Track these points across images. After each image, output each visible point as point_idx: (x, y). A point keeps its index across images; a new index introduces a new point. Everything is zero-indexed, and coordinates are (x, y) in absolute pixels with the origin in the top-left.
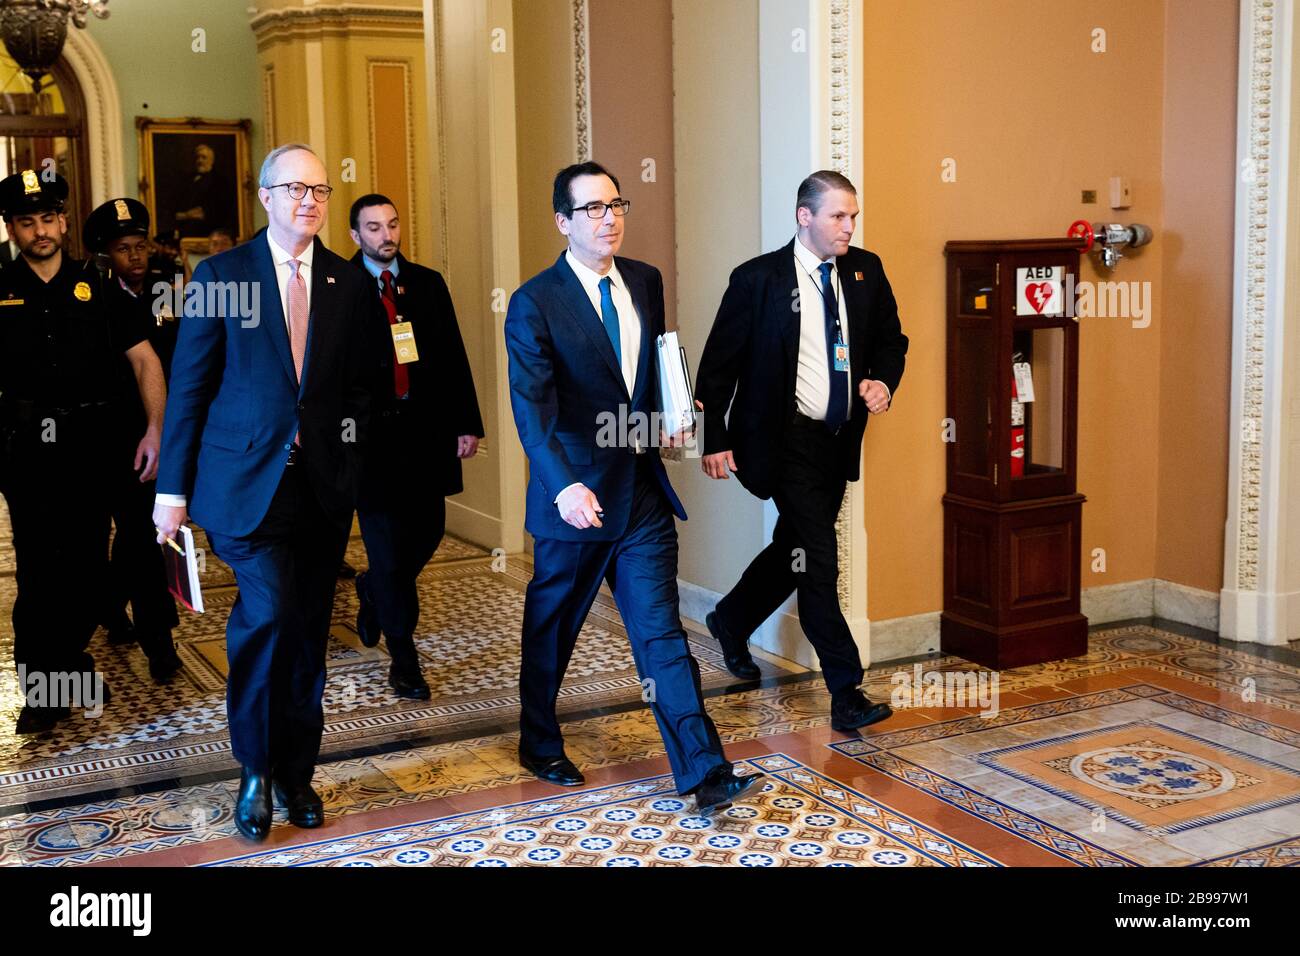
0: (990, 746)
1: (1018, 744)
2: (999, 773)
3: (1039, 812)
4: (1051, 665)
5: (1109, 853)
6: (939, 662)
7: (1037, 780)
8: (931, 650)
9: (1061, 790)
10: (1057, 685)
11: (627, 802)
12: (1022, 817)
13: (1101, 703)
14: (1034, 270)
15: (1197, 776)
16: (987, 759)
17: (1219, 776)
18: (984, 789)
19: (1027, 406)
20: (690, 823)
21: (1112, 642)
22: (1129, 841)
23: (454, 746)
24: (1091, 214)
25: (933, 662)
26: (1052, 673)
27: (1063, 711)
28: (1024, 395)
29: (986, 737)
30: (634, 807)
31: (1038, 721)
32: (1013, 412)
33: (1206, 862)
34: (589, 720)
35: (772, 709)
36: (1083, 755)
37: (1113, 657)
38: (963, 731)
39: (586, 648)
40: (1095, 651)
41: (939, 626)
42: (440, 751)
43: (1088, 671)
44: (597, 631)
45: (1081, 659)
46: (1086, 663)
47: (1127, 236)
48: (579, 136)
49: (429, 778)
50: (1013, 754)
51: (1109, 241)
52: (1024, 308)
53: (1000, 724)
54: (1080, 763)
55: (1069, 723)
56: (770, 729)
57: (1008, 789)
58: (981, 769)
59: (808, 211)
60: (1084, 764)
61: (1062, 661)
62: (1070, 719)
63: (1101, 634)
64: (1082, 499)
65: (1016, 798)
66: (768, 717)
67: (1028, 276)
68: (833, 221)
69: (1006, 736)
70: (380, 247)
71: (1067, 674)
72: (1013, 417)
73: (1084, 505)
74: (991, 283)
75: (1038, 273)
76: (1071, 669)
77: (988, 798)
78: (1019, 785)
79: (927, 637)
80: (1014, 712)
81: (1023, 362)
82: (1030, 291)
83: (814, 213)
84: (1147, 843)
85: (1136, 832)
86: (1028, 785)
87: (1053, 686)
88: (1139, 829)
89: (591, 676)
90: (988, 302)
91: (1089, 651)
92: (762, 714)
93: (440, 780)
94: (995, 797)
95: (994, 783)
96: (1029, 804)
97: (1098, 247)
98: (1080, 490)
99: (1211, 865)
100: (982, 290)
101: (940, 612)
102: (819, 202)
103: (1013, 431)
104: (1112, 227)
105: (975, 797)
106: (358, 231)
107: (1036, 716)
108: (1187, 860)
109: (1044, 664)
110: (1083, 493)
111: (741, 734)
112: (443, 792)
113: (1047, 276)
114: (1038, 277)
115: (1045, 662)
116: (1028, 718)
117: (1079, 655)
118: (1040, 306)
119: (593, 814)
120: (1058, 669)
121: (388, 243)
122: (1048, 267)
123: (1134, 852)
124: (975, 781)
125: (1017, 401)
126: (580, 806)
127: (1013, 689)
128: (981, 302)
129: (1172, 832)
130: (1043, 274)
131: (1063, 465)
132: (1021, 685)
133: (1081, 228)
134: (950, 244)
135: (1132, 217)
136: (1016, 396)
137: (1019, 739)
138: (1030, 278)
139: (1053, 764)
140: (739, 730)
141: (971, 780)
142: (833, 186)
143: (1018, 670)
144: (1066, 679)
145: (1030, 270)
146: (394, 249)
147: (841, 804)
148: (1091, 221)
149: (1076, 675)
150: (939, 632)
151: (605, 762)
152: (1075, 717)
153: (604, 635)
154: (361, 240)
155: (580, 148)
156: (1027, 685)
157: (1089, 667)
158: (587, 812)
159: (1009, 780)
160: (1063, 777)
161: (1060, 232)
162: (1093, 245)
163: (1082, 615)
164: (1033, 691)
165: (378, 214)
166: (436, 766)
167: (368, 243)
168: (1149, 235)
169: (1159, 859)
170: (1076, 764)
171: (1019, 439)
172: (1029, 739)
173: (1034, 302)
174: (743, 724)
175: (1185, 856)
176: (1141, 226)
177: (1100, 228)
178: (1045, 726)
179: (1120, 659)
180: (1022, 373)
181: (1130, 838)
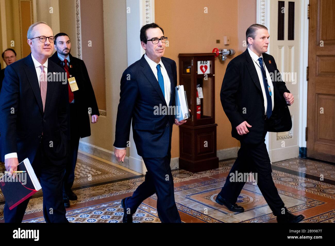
0: (189, 193)
1: (197, 192)
2: (191, 201)
3: (201, 210)
4: (209, 171)
5: (218, 220)
6: (178, 171)
7: (201, 202)
8: (176, 168)
9: (207, 204)
10: (210, 176)
11: (87, 212)
12: (196, 212)
13: (221, 181)
14: (202, 62)
15: (243, 199)
16: (188, 197)
17: (249, 199)
18: (186, 205)
19: (202, 100)
20: (104, 217)
21: (226, 165)
22: (223, 217)
23: (38, 199)
24: (219, 46)
25: (176, 171)
26: (208, 173)
27: (210, 183)
28: (200, 96)
29: (189, 191)
30: (88, 213)
31: (203, 186)
32: (197, 101)
33: (243, 222)
34: (78, 190)
35: (130, 185)
36: (214, 195)
37: (226, 168)
38: (183, 190)
39: (79, 170)
40: (221, 167)
41: (178, 161)
42: (34, 200)
43: (218, 172)
44: (83, 165)
45: (217, 169)
46: (218, 170)
47: (228, 53)
48: (77, 23)
49: (30, 208)
50: (195, 195)
51: (223, 54)
52: (200, 72)
53: (193, 187)
54: (213, 197)
55: (212, 186)
56: (129, 191)
57: (193, 205)
58: (186, 200)
59: (251, 38)
60: (214, 197)
61: (212, 170)
62: (212, 185)
63: (223, 163)
64: (217, 125)
65: (195, 207)
66: (129, 188)
67: (201, 63)
68: (261, 40)
69: (194, 191)
70: (64, 50)
71: (213, 173)
72: (197, 102)
73: (217, 127)
74: (190, 65)
75: (203, 62)
76: (214, 172)
77: (187, 207)
78: (196, 203)
79: (175, 164)
80: (197, 184)
81: (200, 87)
82: (201, 67)
83: (254, 38)
84: (228, 217)
85: (226, 215)
86: (198, 203)
87: (208, 177)
88: (226, 214)
89: (80, 178)
90: (190, 70)
91: (219, 167)
92: (127, 187)
93: (33, 208)
94: (189, 207)
95: (189, 203)
96: (198, 208)
97: (221, 55)
98: (216, 122)
99: (244, 222)
100: (189, 67)
101: (179, 157)
102: (255, 34)
103: (197, 106)
104: (224, 50)
105: (184, 207)
106: (56, 45)
107: (203, 185)
108: (238, 221)
109: (207, 171)
110: (217, 123)
111: (121, 192)
112: (34, 212)
113: (206, 63)
114: (203, 64)
115: (207, 170)
116: (201, 185)
117: (216, 168)
118: (204, 72)
119: (77, 216)
120: (210, 172)
121: (67, 49)
122: (206, 61)
123: (225, 220)
124: (184, 203)
125: (198, 98)
126: (73, 214)
127: (198, 178)
128: (188, 71)
129: (235, 214)
130: (205, 63)
131: (211, 116)
132: (200, 177)
133: (216, 50)
134: (180, 54)
135: (229, 47)
136: (198, 96)
137: (198, 191)
138: (201, 64)
139: (206, 198)
140: (120, 192)
141: (183, 203)
142: (259, 28)
143: (199, 173)
144: (212, 175)
145: (201, 62)
146: (68, 51)
147: (147, 211)
148: (218, 48)
149: (215, 174)
150: (178, 163)
151: (82, 201)
152: (213, 185)
153: (89, 169)
154: (57, 48)
155: (78, 26)
156: (201, 177)
157: (219, 171)
158: (75, 215)
159: (194, 202)
160: (208, 201)
161: (210, 51)
162: (219, 55)
163: (217, 157)
164: (203, 178)
165: (63, 39)
166: (32, 205)
167: (59, 49)
168: (234, 52)
169: (231, 221)
170: (212, 197)
171: (199, 108)
172: (200, 191)
173: (202, 70)
174: (122, 190)
175: (238, 220)
176: (232, 50)
177: (221, 50)
178: (205, 188)
179: (227, 169)
180: (200, 90)
181: (224, 216)
